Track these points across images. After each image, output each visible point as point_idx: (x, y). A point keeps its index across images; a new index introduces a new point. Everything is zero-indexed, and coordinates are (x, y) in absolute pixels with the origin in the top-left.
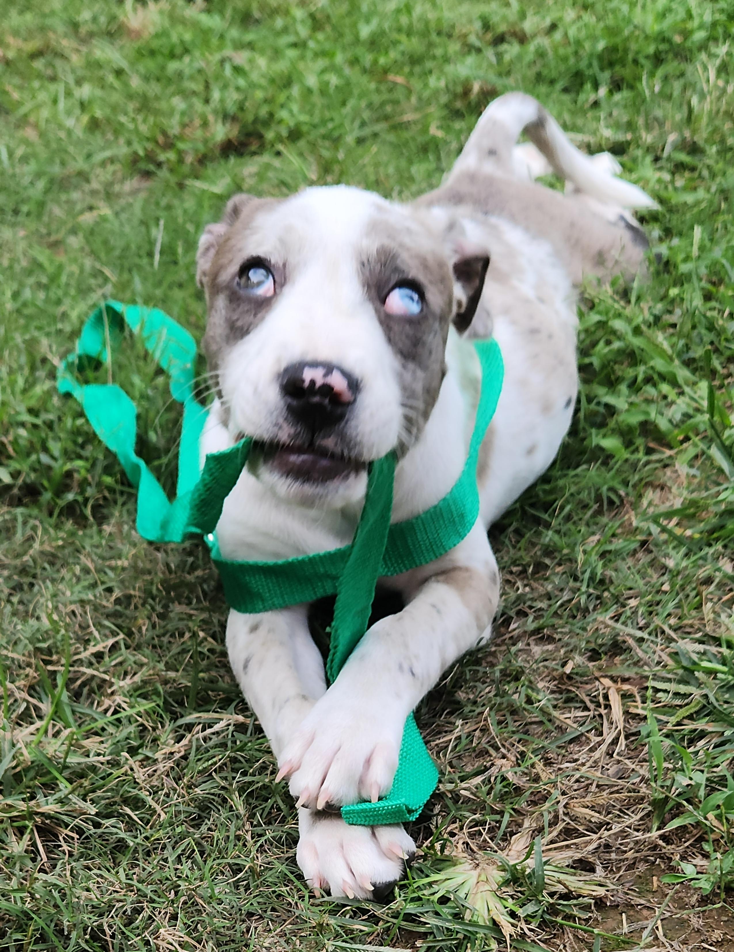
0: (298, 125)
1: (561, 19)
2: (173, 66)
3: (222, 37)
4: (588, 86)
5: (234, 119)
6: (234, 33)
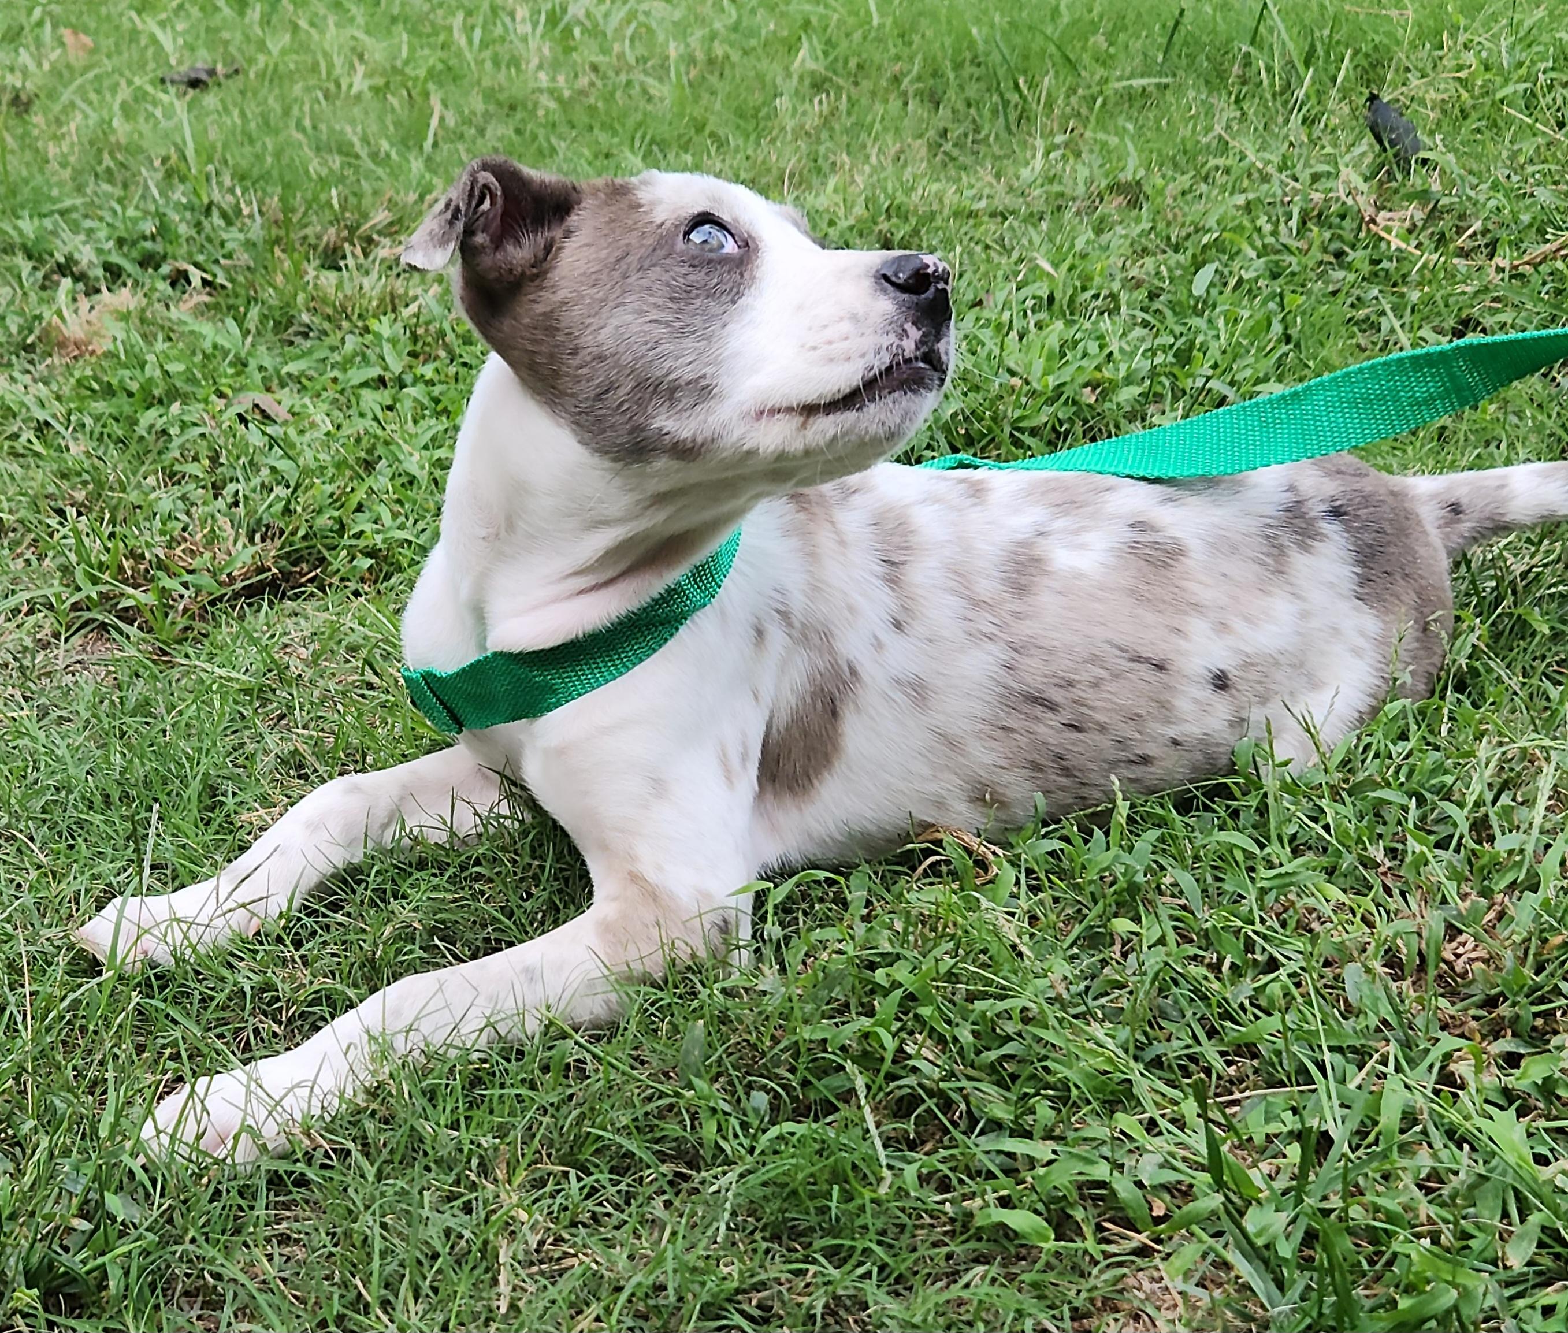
0: (391, 544)
2: (150, 417)
3: (241, 364)
5: (269, 531)
6: (265, 356)
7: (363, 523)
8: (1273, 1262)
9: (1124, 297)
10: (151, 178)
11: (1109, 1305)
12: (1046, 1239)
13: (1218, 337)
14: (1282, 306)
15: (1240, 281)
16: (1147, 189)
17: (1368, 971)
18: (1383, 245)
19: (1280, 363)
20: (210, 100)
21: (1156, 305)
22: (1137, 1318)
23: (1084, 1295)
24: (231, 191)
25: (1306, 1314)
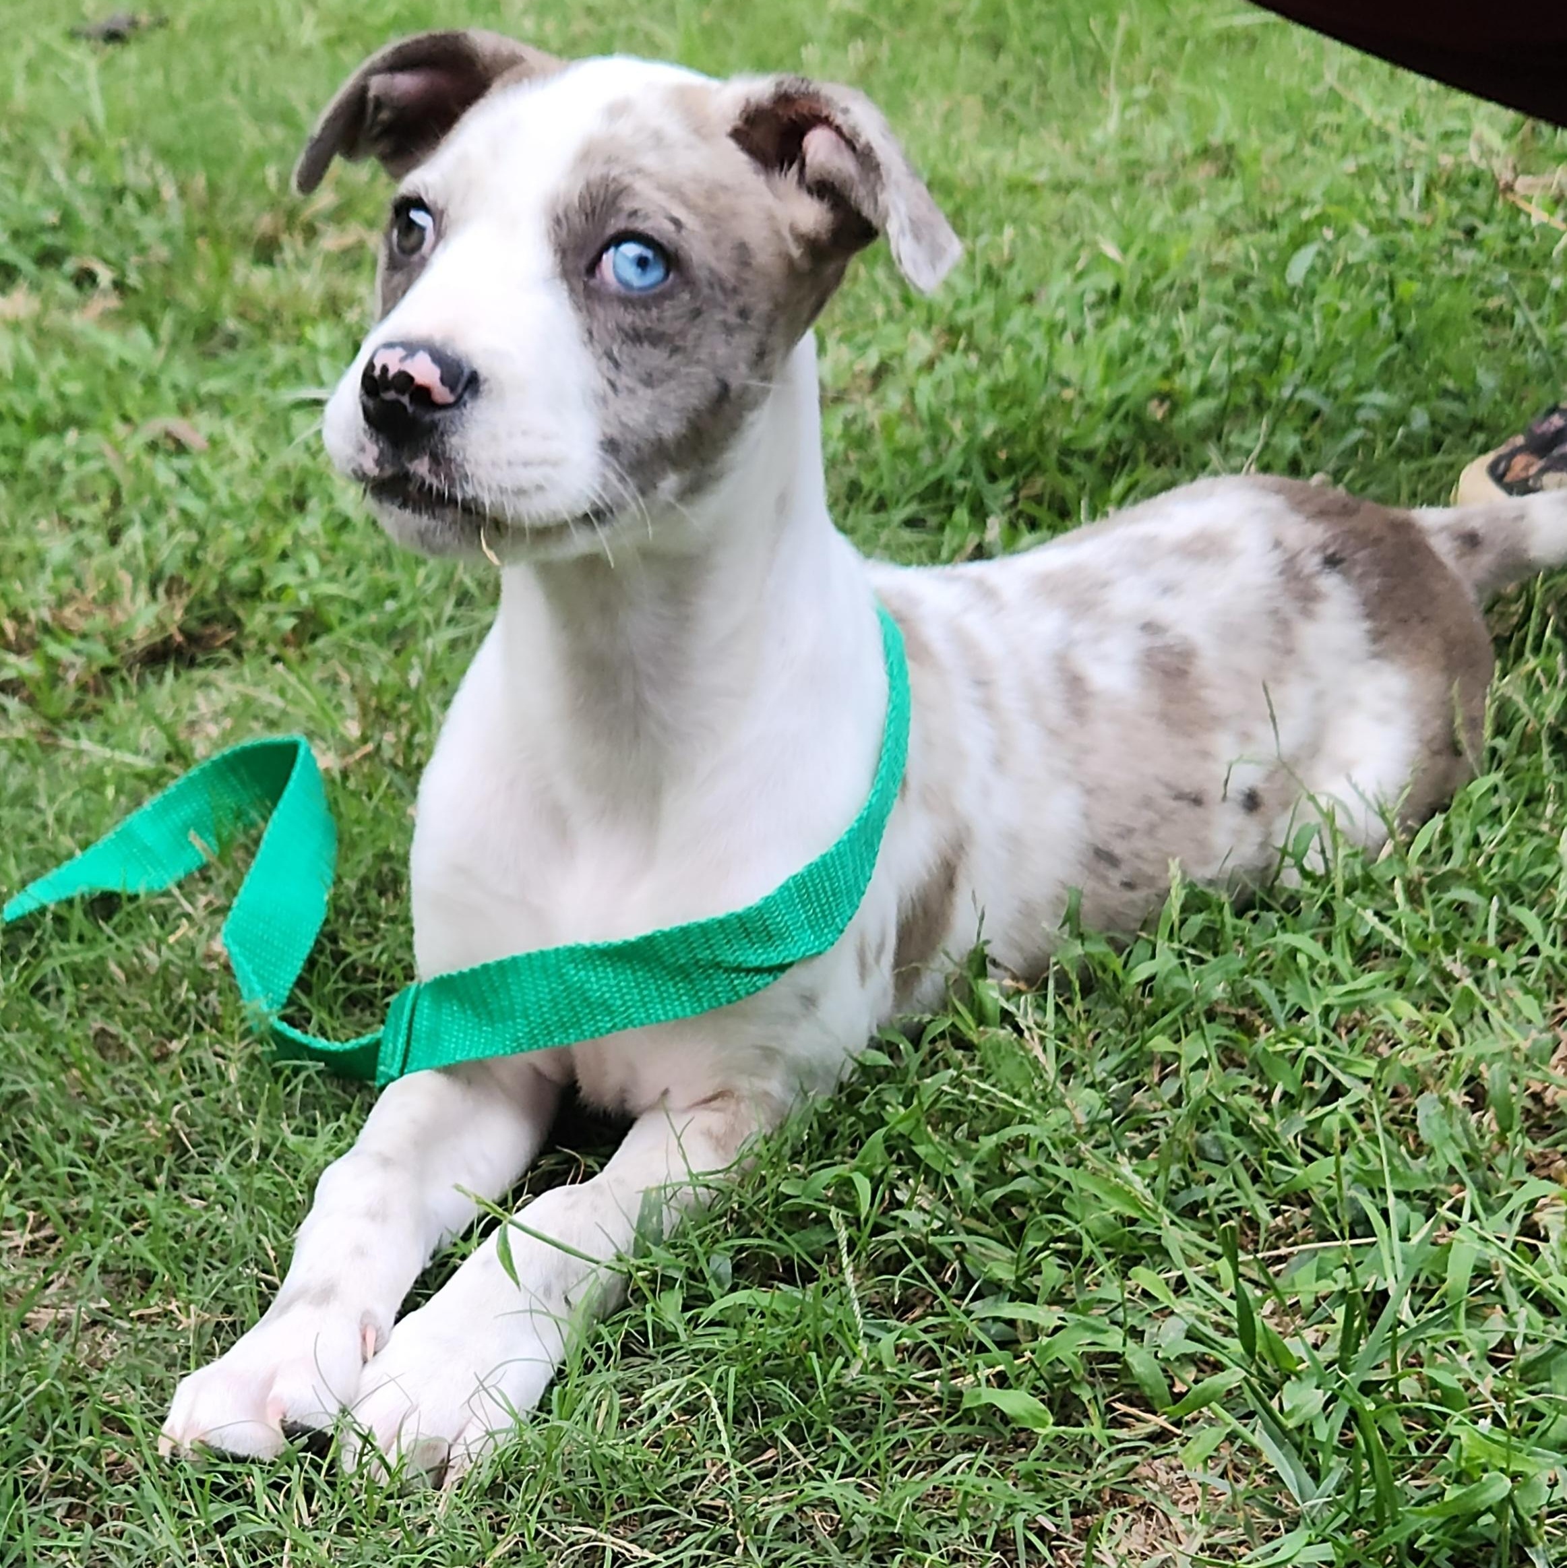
0: (319, 601)
1: (901, 356)
2: (42, 449)
3: (151, 383)
4: (961, 515)
5: (175, 586)
6: (180, 373)
7: (285, 575)
8: (1306, 1448)
9: (1203, 288)
10: (54, 156)
11: (1118, 1498)
12: (1044, 1424)
13: (1313, 336)
14: (1392, 294)
15: (1347, 267)
16: (1243, 154)
17: (1445, 1101)
18: (1522, 219)
19: (1387, 365)
20: (130, 57)
21: (1242, 297)
22: (1149, 1514)
23: (1089, 1486)
24: (150, 170)
25: (1342, 1509)
